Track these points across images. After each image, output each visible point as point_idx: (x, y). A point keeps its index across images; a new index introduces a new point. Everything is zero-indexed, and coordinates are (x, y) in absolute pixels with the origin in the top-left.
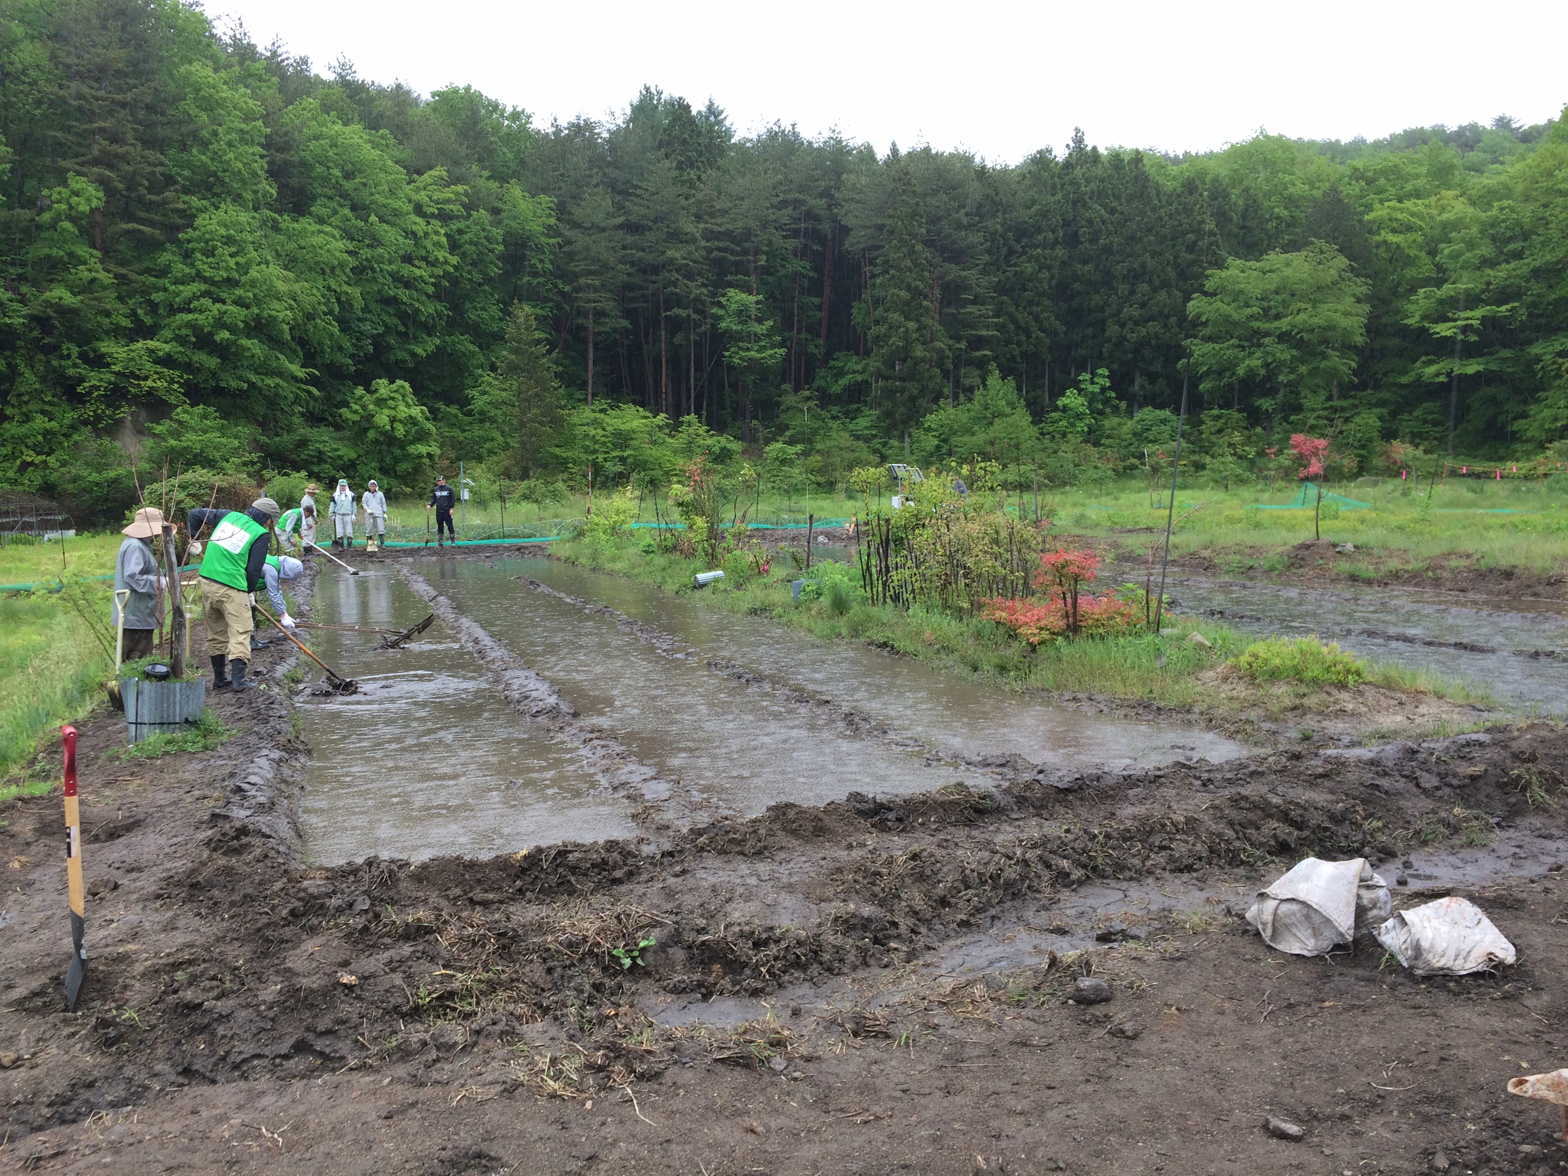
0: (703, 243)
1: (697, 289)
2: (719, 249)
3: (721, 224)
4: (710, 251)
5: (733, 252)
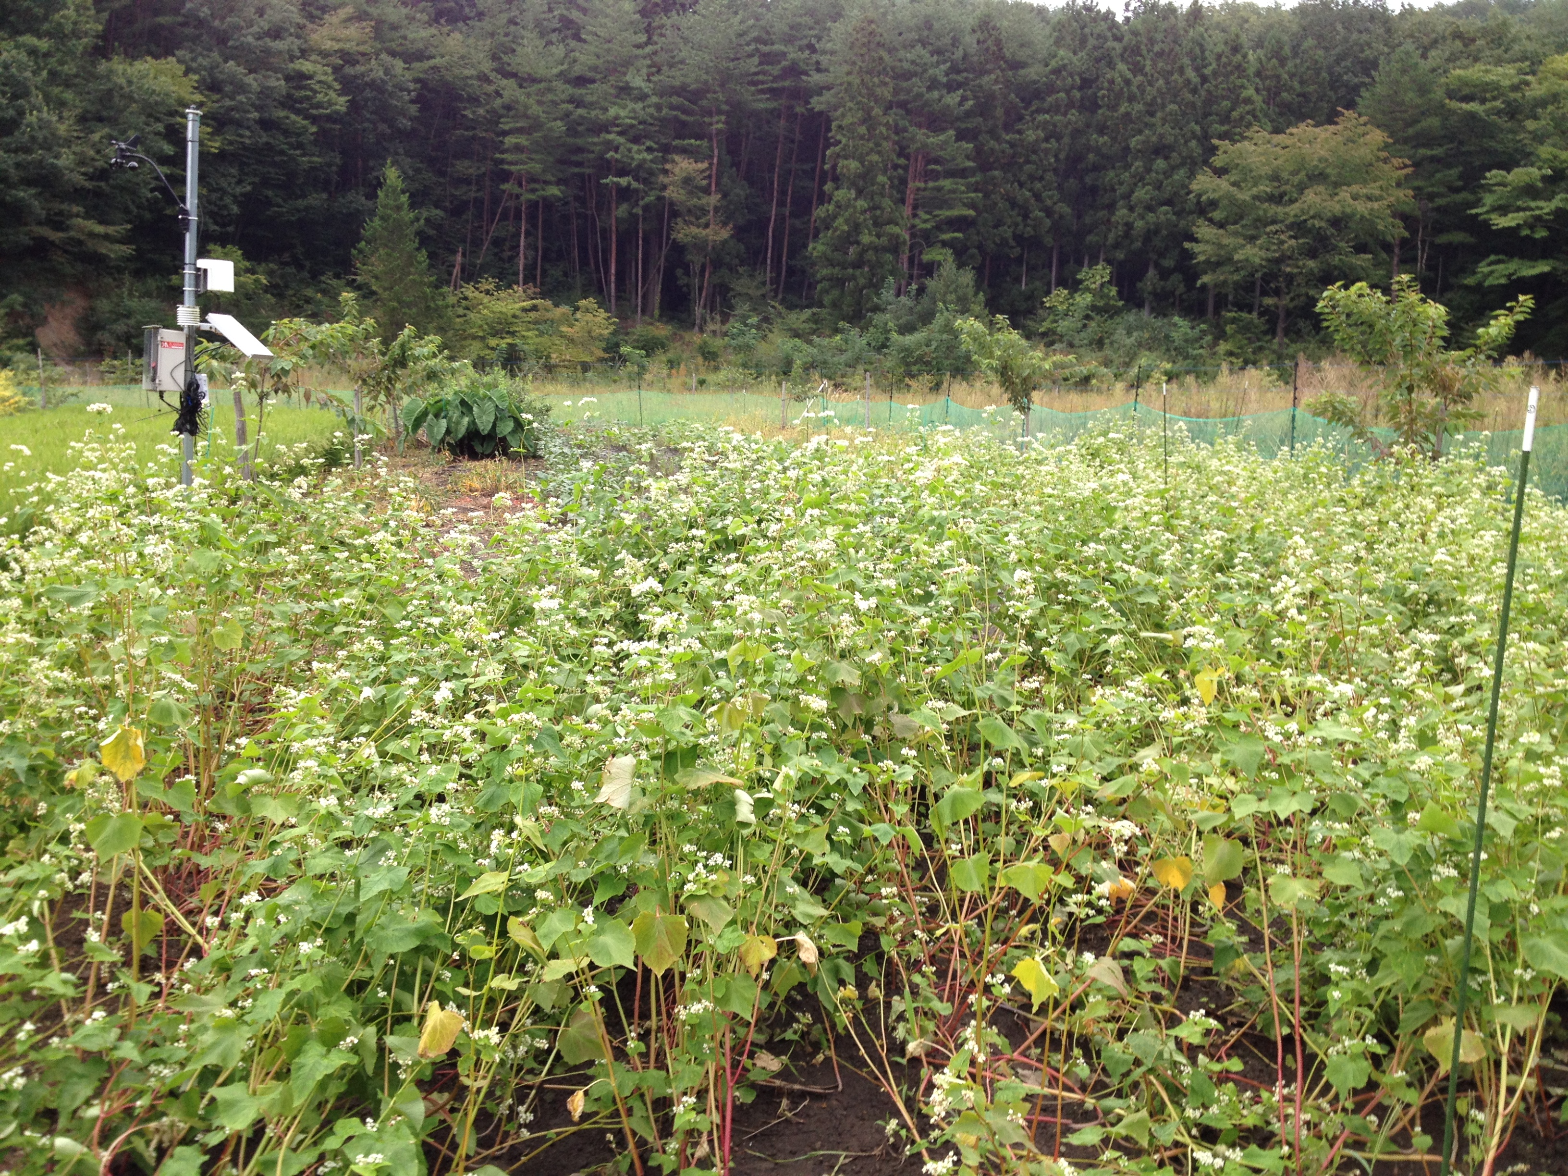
0: (654, 99)
1: (639, 154)
2: (672, 107)
3: (675, 77)
4: (659, 107)
5: (685, 112)
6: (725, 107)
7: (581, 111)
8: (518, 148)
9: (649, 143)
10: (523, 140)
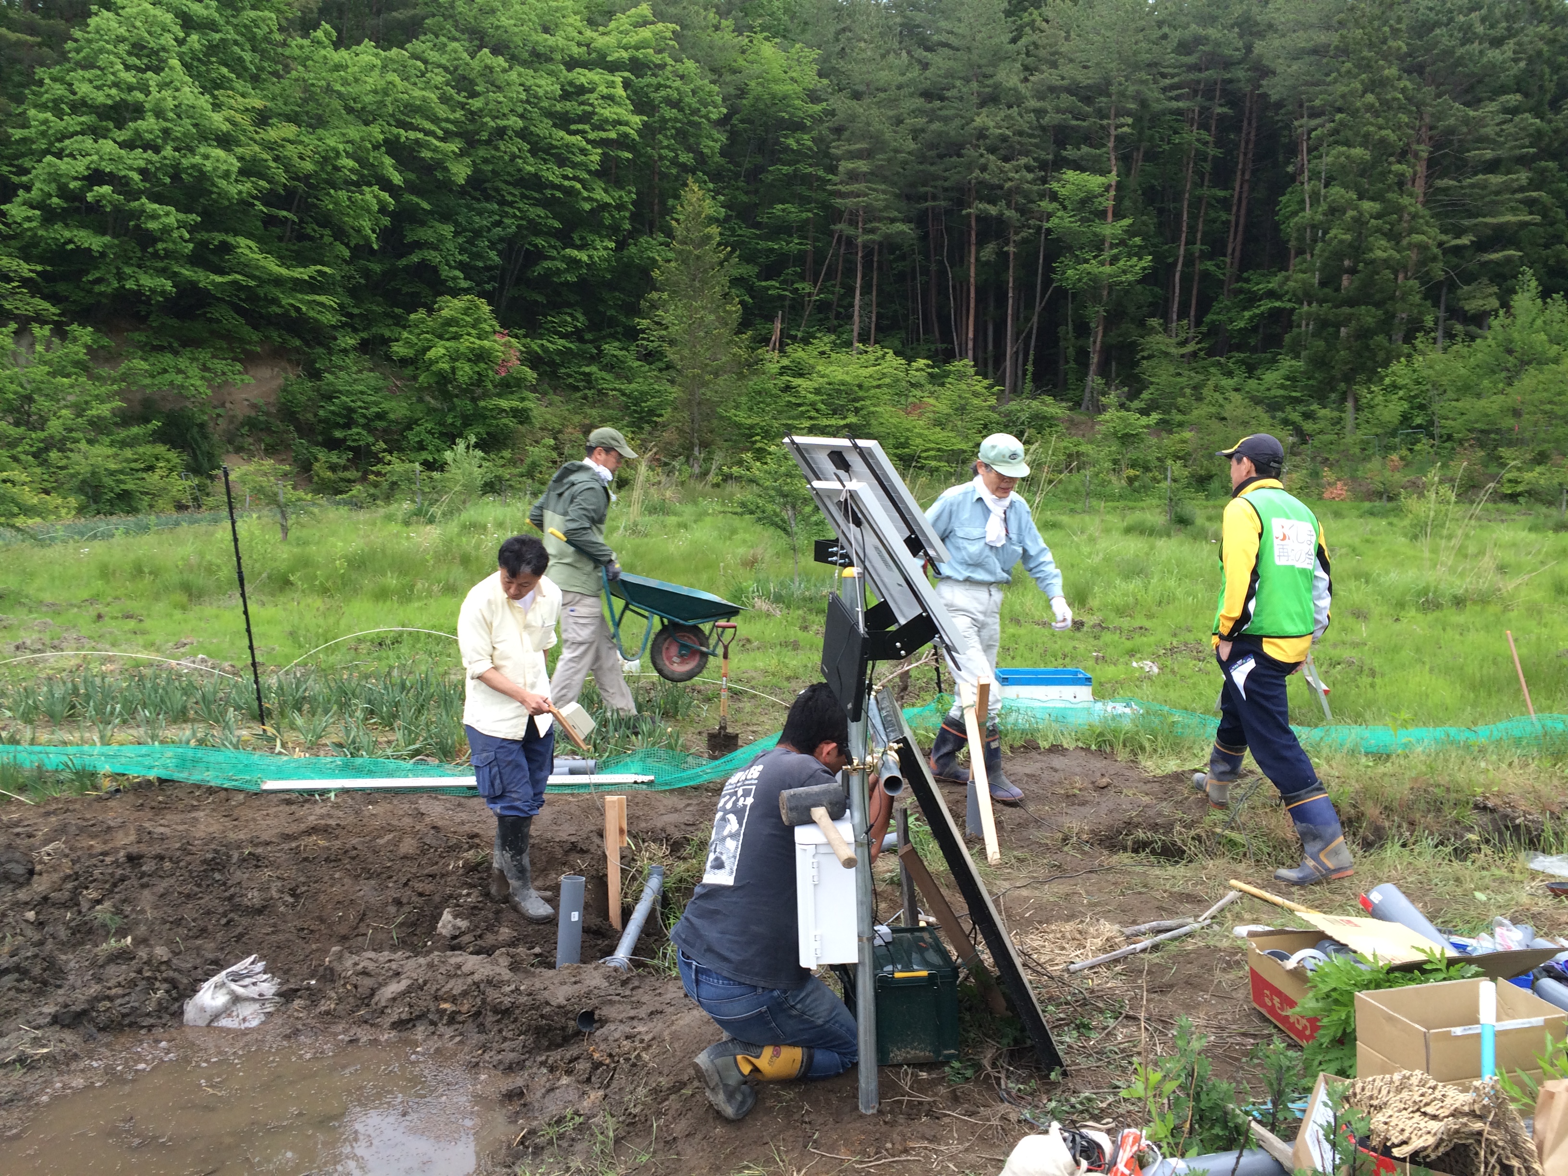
0: (1034, 104)
1: (1016, 174)
2: (1059, 111)
5: (1076, 115)
6: (1132, 106)
7: (936, 126)
8: (853, 176)
9: (1023, 160)
10: (863, 166)
